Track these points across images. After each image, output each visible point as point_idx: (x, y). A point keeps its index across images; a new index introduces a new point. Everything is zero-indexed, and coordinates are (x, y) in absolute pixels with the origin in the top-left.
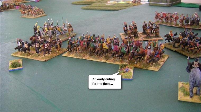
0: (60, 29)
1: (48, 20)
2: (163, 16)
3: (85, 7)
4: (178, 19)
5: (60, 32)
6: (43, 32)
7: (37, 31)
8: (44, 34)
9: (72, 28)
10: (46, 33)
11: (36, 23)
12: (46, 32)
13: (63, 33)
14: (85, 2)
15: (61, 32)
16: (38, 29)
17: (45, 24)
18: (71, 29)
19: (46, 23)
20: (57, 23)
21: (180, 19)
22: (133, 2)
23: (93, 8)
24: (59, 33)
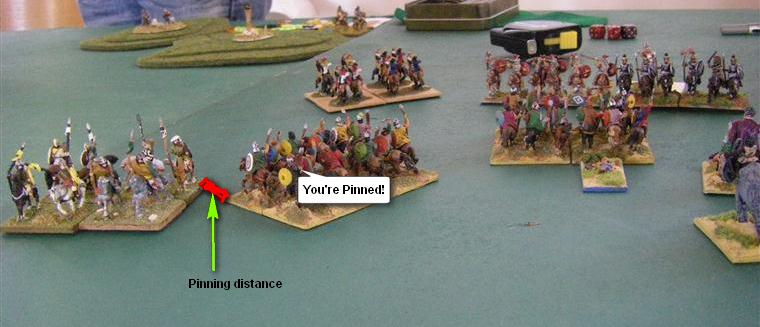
0: (146, 170)
1: (68, 130)
2: (521, 71)
3: (152, 56)
4: (589, 74)
5: (148, 184)
6: (63, 192)
7: (28, 190)
8: (67, 198)
9: (191, 156)
10: (75, 193)
11: (20, 153)
12: (74, 188)
13: (162, 185)
14: (140, 37)
15: (151, 182)
16: (31, 179)
17: (55, 150)
18: (187, 162)
19: (58, 147)
20: (131, 144)
21: (594, 73)
22: (338, 23)
23: (192, 59)
24: (143, 186)
